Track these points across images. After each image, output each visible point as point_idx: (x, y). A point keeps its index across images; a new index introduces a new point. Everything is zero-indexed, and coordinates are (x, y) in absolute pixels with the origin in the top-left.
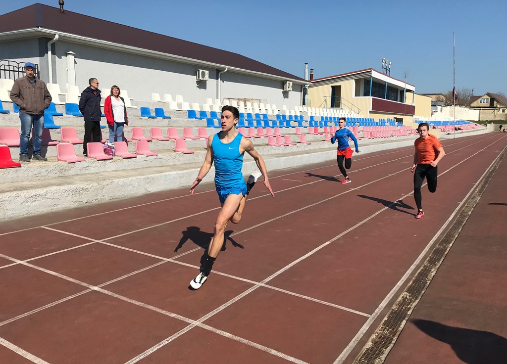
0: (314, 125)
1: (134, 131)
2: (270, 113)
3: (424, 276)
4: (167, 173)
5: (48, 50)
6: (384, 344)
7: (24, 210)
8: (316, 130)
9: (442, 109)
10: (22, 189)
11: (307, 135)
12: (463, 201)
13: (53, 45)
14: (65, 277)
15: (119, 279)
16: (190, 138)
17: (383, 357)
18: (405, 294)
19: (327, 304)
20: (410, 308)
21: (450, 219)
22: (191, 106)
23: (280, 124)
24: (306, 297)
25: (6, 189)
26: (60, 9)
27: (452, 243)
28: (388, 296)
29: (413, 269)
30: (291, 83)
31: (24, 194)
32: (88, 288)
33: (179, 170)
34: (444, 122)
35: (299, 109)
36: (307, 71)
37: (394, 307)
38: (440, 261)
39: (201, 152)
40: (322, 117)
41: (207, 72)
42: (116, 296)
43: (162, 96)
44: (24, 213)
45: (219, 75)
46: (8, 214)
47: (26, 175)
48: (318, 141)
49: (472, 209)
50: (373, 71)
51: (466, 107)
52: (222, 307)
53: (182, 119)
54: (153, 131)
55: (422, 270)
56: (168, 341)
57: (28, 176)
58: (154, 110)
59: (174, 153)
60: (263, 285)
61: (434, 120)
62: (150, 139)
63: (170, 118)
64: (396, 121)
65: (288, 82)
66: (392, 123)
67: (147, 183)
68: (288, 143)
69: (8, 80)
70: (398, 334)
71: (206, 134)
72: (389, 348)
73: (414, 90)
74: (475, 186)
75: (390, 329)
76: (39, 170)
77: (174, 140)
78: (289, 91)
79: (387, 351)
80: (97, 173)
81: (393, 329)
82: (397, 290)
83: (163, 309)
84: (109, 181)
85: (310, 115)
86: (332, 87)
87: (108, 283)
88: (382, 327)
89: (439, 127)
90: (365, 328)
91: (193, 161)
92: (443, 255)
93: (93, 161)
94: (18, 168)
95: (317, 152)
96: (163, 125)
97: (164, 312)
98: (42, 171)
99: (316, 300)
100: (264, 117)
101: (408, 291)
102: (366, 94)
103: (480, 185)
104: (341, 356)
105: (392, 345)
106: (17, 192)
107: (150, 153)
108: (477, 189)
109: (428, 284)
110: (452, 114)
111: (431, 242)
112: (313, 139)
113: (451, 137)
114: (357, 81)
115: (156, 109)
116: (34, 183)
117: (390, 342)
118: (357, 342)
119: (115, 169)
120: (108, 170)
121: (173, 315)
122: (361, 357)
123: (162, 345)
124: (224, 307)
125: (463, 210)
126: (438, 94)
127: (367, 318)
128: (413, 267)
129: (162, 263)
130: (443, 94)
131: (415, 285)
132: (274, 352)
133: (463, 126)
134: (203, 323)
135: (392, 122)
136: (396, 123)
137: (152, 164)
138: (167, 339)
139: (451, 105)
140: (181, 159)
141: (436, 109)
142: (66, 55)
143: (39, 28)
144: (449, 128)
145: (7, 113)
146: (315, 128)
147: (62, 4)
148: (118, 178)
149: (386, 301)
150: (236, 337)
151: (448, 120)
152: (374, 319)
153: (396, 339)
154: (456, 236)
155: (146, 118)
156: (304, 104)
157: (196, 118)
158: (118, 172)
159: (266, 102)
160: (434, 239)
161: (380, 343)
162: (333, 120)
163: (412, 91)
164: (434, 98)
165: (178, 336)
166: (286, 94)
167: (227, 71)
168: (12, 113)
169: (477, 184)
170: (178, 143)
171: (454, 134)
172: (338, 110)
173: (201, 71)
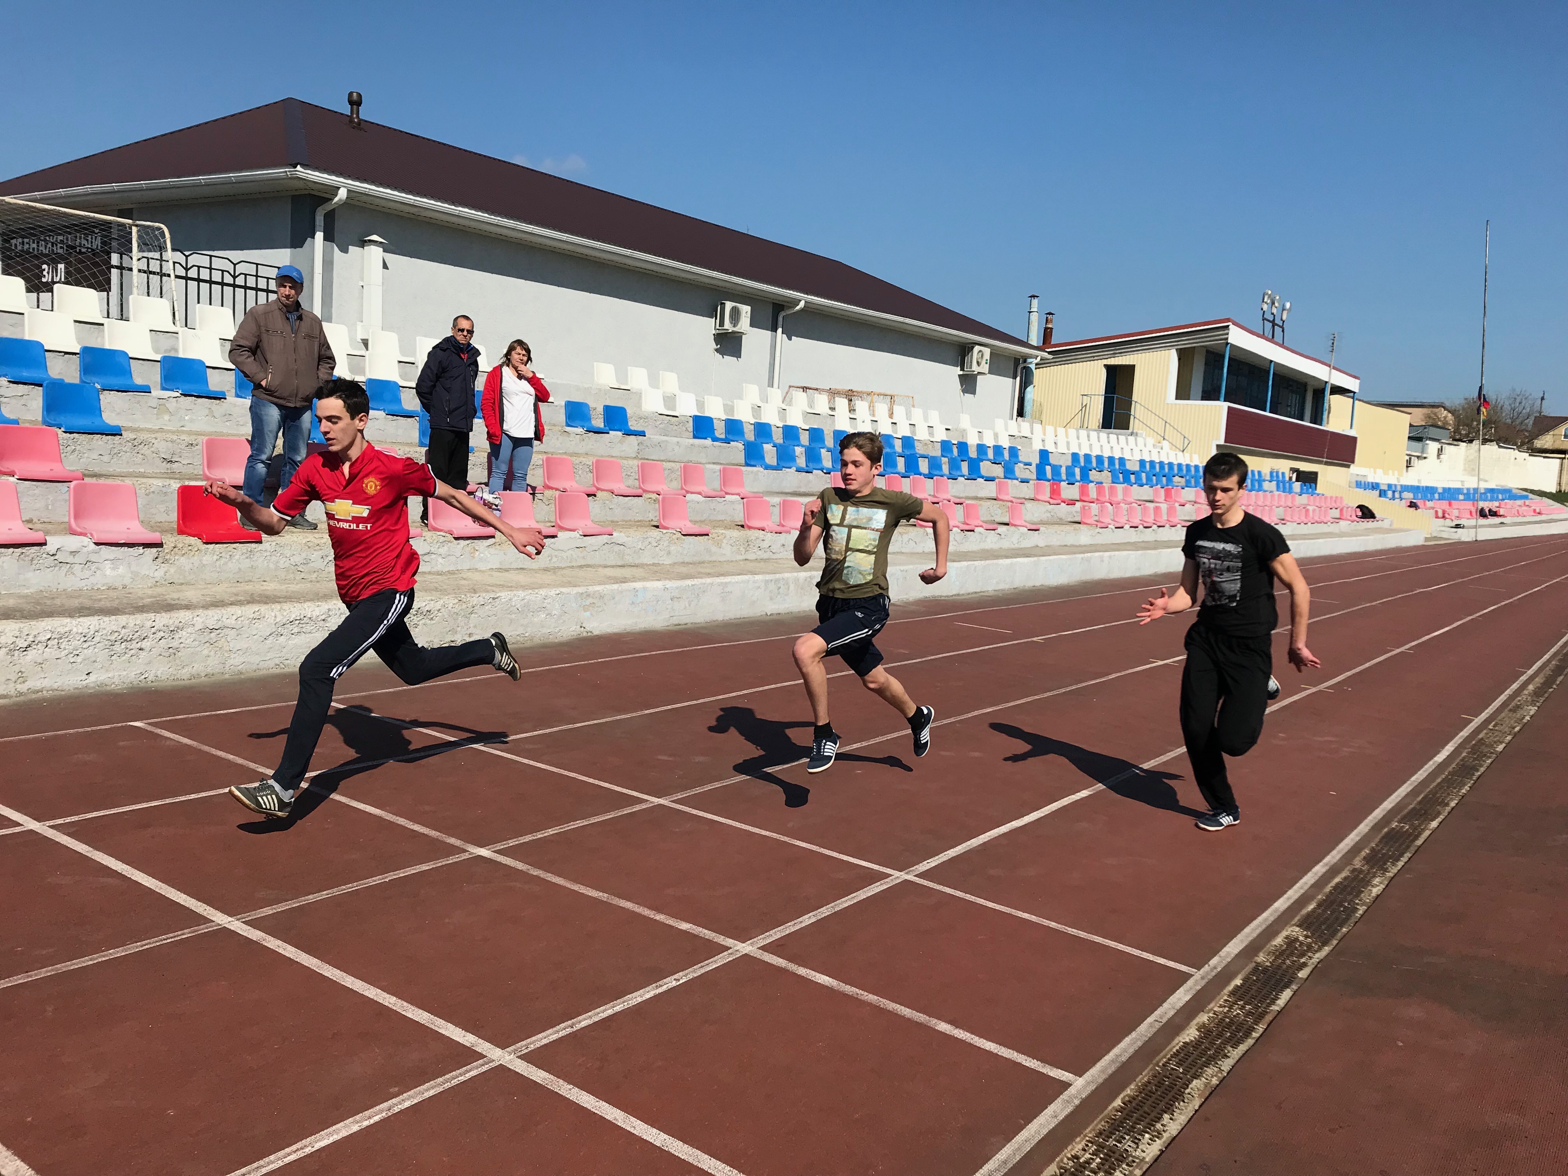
0: (1049, 476)
1: (551, 465)
2: (922, 435)
3: (1350, 894)
4: (638, 585)
5: (317, 228)
6: (1230, 1039)
7: (270, 655)
8: (1055, 492)
9: (1440, 451)
10: (267, 599)
11: (1029, 505)
12: (1484, 716)
13: (330, 217)
14: (402, 821)
15: (539, 835)
16: (700, 493)
17: (1226, 1065)
18: (1293, 930)
19: (1082, 934)
20: (1305, 965)
21: (1440, 758)
22: (700, 405)
23: (951, 469)
24: (1026, 916)
25: (227, 598)
26: (351, 117)
27: (1439, 819)
28: (1247, 930)
29: (1320, 874)
30: (987, 352)
31: (273, 613)
32: (465, 851)
33: (670, 579)
34: (1447, 490)
35: (1007, 430)
36: (1034, 317)
37: (1261, 958)
38: (1398, 860)
39: (729, 533)
40: (1075, 456)
41: (746, 310)
42: (536, 872)
43: (622, 374)
44: (271, 664)
45: (780, 319)
46: (231, 662)
47: (272, 566)
48: (1060, 522)
49: (1509, 738)
50: (1232, 327)
51: (1519, 448)
52: (808, 920)
53: (676, 440)
54: (600, 468)
55: (1345, 878)
56: (678, 980)
57: (277, 568)
58: (601, 409)
59: (656, 533)
60: (910, 877)
61: (1416, 484)
62: (592, 490)
63: (642, 434)
64: (1297, 480)
65: (977, 348)
66: (1283, 485)
67: (585, 609)
68: (973, 522)
69: (216, 308)
70: (1268, 1018)
71: (742, 485)
72: (1242, 1048)
73: (1357, 390)
74: (1523, 678)
75: (1248, 1007)
76: (304, 555)
77: (654, 496)
78: (979, 373)
79: (1236, 1053)
80: (451, 573)
81: (1257, 1007)
82: (1272, 919)
83: (659, 910)
84: (488, 596)
85: (1037, 446)
86: (1109, 368)
87: (512, 843)
88: (1226, 1000)
89: (1429, 504)
90: (1181, 997)
91: (707, 558)
92: (1408, 847)
93: (442, 539)
94: (253, 545)
95: (1055, 554)
96: (623, 454)
97: (660, 917)
98: (313, 557)
99: (1053, 925)
100: (904, 446)
101: (1304, 924)
102: (1209, 394)
103: (1542, 675)
104: (1116, 1051)
105: (1250, 1042)
106: (256, 607)
107: (592, 528)
108: (1531, 687)
109: (1361, 912)
110: (1474, 467)
111: (1378, 813)
112: (1045, 517)
113: (1465, 536)
114: (1184, 356)
115: (607, 408)
116: (294, 587)
117: (1247, 1035)
118: (1158, 1026)
119: (498, 566)
120: (482, 566)
121: (684, 926)
122: (1169, 1060)
123: (664, 988)
124: (813, 920)
125: (1482, 739)
126: (1433, 406)
127: (1187, 976)
128: (1319, 869)
129: (644, 806)
130: (1448, 404)
131: (1324, 911)
132: (944, 1027)
133: (1507, 507)
134: (761, 948)
135: (1284, 482)
136: (1297, 486)
137: (596, 559)
138: (676, 976)
139: (1471, 441)
140: (672, 548)
141: (1423, 452)
142: (363, 243)
143: (299, 168)
144: (1461, 509)
145: (218, 397)
146: (1052, 486)
147: (355, 102)
148: (510, 588)
149: (1242, 941)
150: (848, 987)
151: (1458, 485)
152: (1206, 980)
153: (1261, 1030)
154: (1453, 804)
155: (580, 430)
156: (1021, 413)
157: (715, 439)
158: (506, 574)
159: (911, 402)
160: (1388, 804)
161: (1220, 1035)
162: (1106, 464)
163: (1349, 391)
164: (1418, 416)
165: (703, 971)
166: (968, 383)
167: (802, 310)
168: (231, 399)
169: (1530, 672)
170: (667, 505)
171: (1475, 527)
172: (1122, 438)
173: (729, 305)
